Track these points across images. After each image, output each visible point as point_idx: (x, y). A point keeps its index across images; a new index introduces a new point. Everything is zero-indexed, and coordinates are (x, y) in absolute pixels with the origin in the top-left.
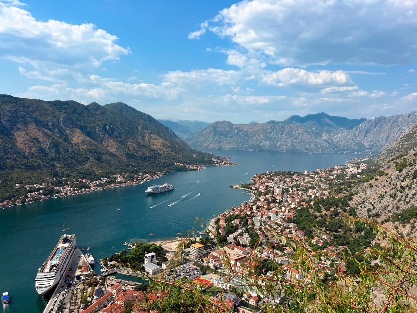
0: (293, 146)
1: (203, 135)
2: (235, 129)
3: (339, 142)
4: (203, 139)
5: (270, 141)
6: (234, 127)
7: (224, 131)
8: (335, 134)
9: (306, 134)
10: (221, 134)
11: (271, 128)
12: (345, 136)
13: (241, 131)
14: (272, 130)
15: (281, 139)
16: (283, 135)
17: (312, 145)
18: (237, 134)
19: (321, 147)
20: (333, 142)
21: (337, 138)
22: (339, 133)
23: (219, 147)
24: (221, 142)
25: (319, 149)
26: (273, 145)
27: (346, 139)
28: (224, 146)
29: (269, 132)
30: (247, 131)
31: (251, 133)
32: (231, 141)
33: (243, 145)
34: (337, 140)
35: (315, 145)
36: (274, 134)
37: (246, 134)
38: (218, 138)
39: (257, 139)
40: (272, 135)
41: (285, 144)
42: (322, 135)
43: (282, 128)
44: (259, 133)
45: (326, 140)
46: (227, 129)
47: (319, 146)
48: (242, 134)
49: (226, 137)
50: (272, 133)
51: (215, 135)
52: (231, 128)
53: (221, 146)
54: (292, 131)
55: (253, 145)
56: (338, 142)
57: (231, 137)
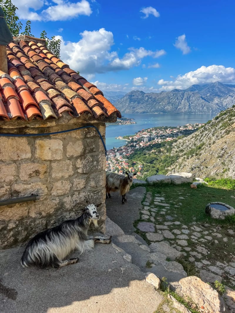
0: (190, 109)
1: (121, 103)
2: (146, 97)
3: (228, 105)
4: (121, 105)
5: (172, 106)
6: (145, 95)
7: (138, 99)
8: (224, 98)
9: (201, 99)
10: (135, 102)
11: (173, 96)
12: (232, 100)
13: (151, 98)
14: (175, 97)
15: (181, 103)
16: (183, 101)
17: (205, 108)
18: (147, 101)
19: (212, 109)
20: (222, 105)
21: (226, 102)
22: (227, 97)
23: (133, 111)
24: (135, 107)
25: (210, 111)
26: (175, 109)
27: (233, 102)
28: (136, 111)
29: (172, 99)
30: (155, 99)
31: (158, 100)
32: (142, 106)
33: (151, 109)
34: (225, 104)
35: (207, 108)
36: (176, 100)
37: (154, 100)
38: (132, 104)
39: (162, 104)
40: (174, 100)
41: (184, 107)
42: (214, 100)
43: (182, 95)
44: (164, 100)
45: (217, 104)
46: (140, 97)
47: (210, 108)
48: (151, 101)
49: (139, 103)
50: (174, 99)
51: (130, 102)
52: (143, 96)
53: (135, 111)
54: (190, 97)
55: (159, 109)
56: (226, 105)
57: (142, 103)
